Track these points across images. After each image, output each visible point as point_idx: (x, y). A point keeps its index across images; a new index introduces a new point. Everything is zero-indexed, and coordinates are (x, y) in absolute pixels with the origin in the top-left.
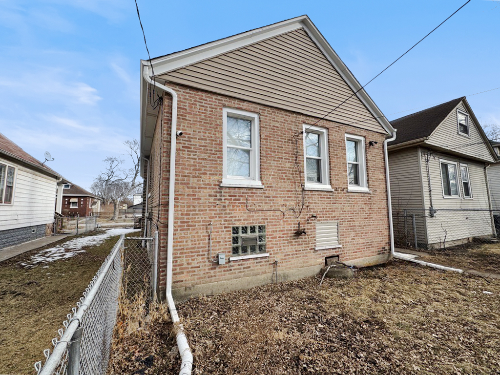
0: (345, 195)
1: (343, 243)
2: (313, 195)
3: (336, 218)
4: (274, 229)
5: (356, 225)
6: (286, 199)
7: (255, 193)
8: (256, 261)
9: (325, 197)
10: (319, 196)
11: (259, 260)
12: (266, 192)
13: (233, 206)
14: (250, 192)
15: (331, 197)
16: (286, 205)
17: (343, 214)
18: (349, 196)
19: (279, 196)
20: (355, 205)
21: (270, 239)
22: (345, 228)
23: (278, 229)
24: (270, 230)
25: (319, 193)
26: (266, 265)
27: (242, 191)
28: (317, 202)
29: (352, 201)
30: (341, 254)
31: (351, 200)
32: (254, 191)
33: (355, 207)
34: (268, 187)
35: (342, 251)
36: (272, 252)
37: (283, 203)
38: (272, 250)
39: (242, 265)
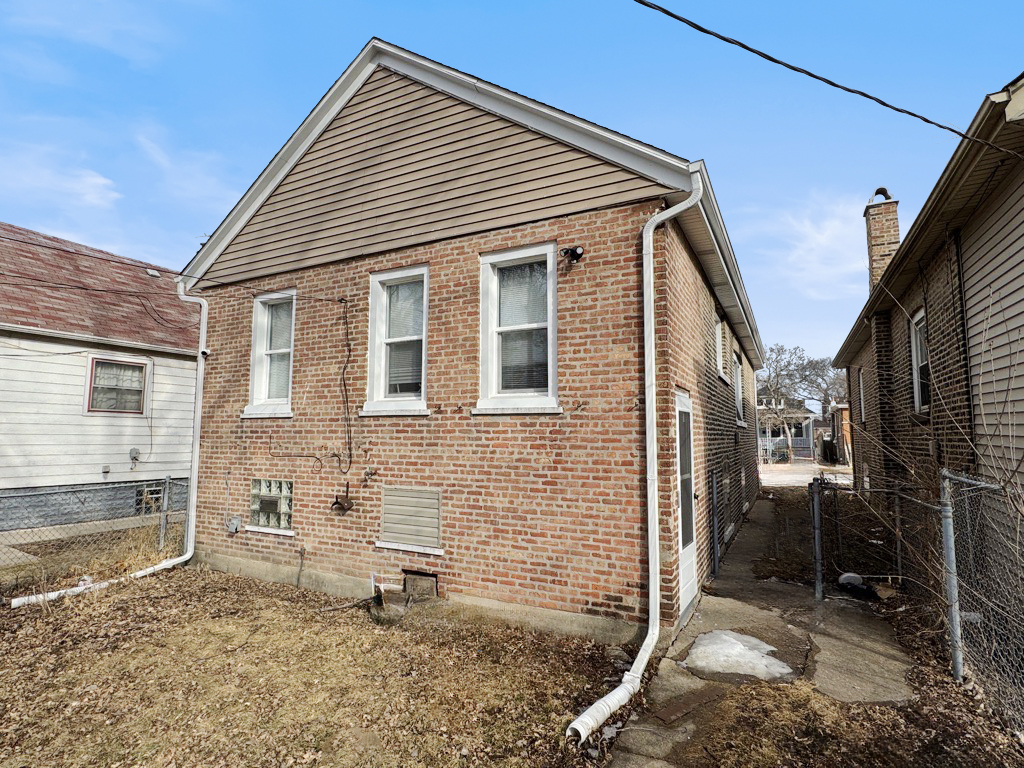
0: (465, 422)
1: (450, 546)
2: (380, 425)
3: (435, 481)
4: (305, 491)
5: (497, 505)
6: (328, 435)
7: (281, 427)
8: (277, 540)
9: (409, 429)
10: (394, 429)
11: (281, 540)
12: (297, 424)
13: (255, 448)
14: (275, 424)
15: (425, 429)
16: (326, 449)
17: (456, 472)
18: (479, 424)
19: (315, 429)
20: (498, 450)
21: (298, 507)
22: (458, 510)
23: (311, 492)
24: (299, 491)
25: (394, 420)
26: (291, 551)
27: (265, 423)
28: (388, 441)
29: (487, 439)
30: (444, 574)
31: (483, 436)
32: (280, 422)
33: (497, 456)
34: (300, 415)
35: (447, 567)
36: (300, 531)
37: (321, 442)
38: (299, 526)
39: (260, 540)
